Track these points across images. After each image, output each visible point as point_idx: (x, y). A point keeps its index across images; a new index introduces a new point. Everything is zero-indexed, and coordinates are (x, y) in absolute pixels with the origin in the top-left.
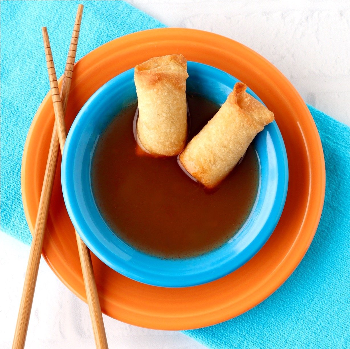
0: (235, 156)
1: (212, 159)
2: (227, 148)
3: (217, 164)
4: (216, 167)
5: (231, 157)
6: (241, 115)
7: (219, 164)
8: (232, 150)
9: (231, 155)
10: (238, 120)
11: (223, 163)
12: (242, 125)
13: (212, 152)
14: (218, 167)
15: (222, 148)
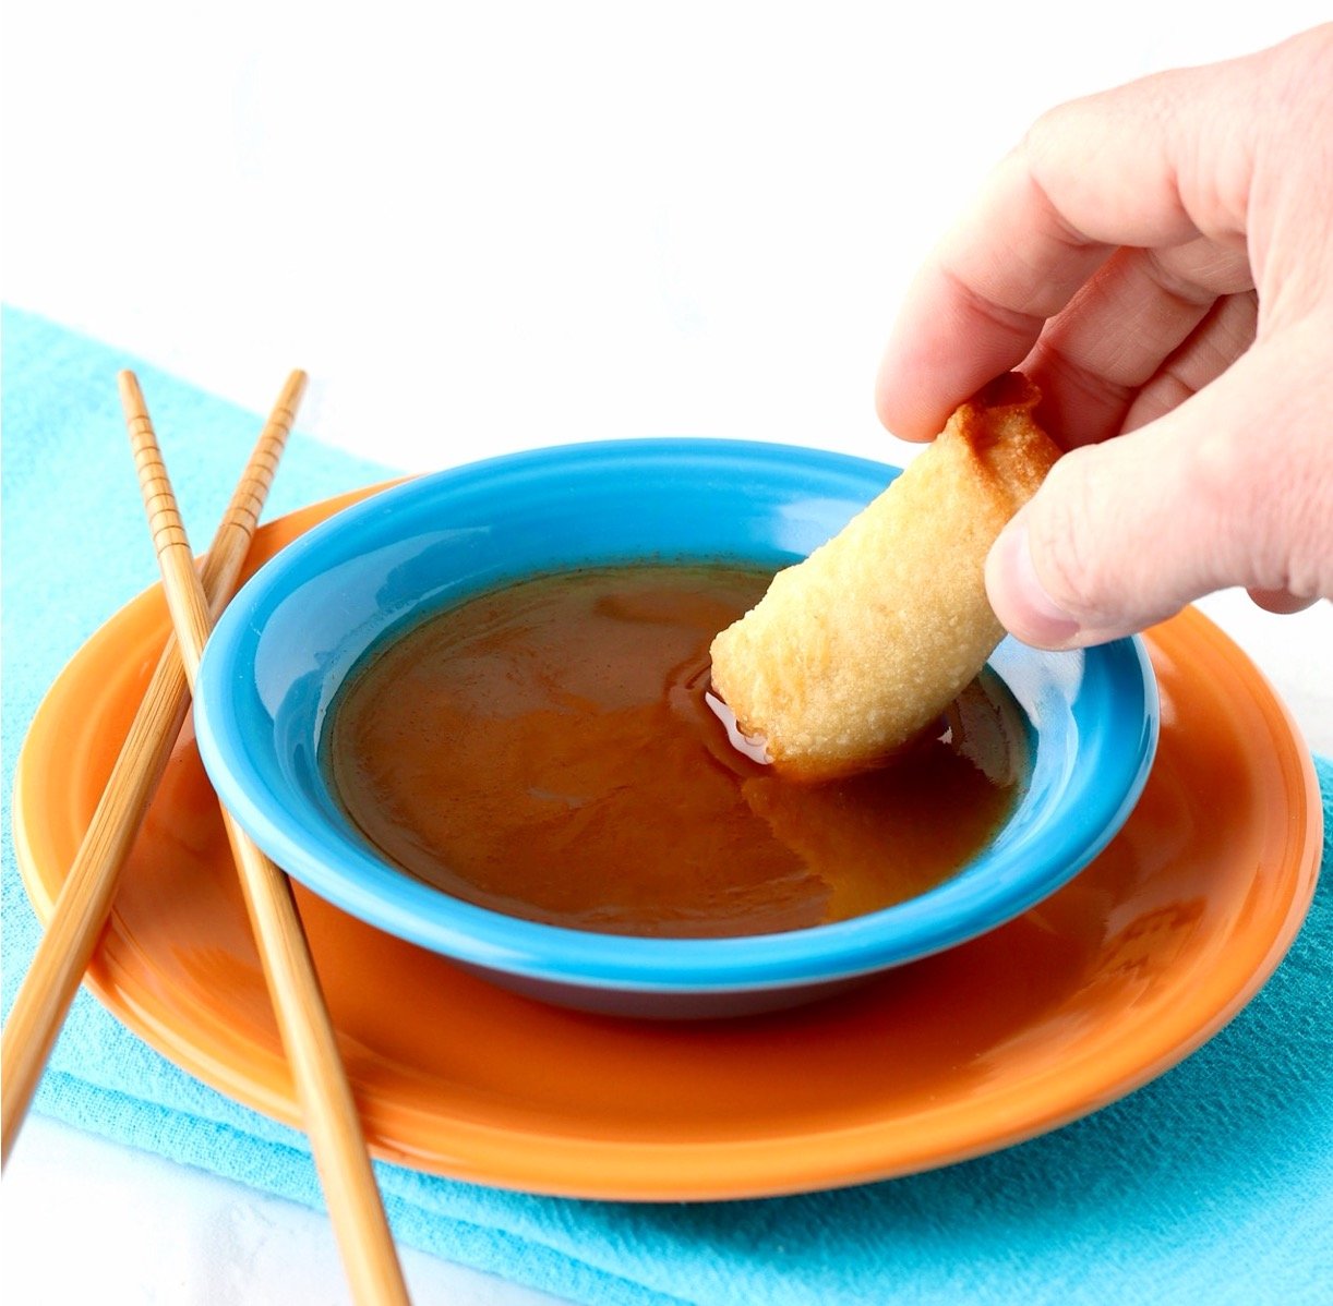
0: (915, 666)
1: (819, 654)
2: (886, 615)
3: (837, 680)
4: (830, 693)
5: (898, 660)
6: (968, 483)
7: (845, 681)
8: (907, 630)
9: (899, 655)
10: (952, 500)
11: (859, 684)
12: (964, 527)
13: (823, 624)
14: (838, 696)
15: (869, 611)
